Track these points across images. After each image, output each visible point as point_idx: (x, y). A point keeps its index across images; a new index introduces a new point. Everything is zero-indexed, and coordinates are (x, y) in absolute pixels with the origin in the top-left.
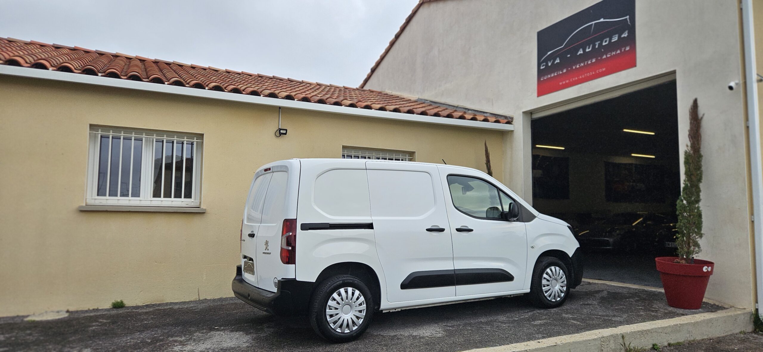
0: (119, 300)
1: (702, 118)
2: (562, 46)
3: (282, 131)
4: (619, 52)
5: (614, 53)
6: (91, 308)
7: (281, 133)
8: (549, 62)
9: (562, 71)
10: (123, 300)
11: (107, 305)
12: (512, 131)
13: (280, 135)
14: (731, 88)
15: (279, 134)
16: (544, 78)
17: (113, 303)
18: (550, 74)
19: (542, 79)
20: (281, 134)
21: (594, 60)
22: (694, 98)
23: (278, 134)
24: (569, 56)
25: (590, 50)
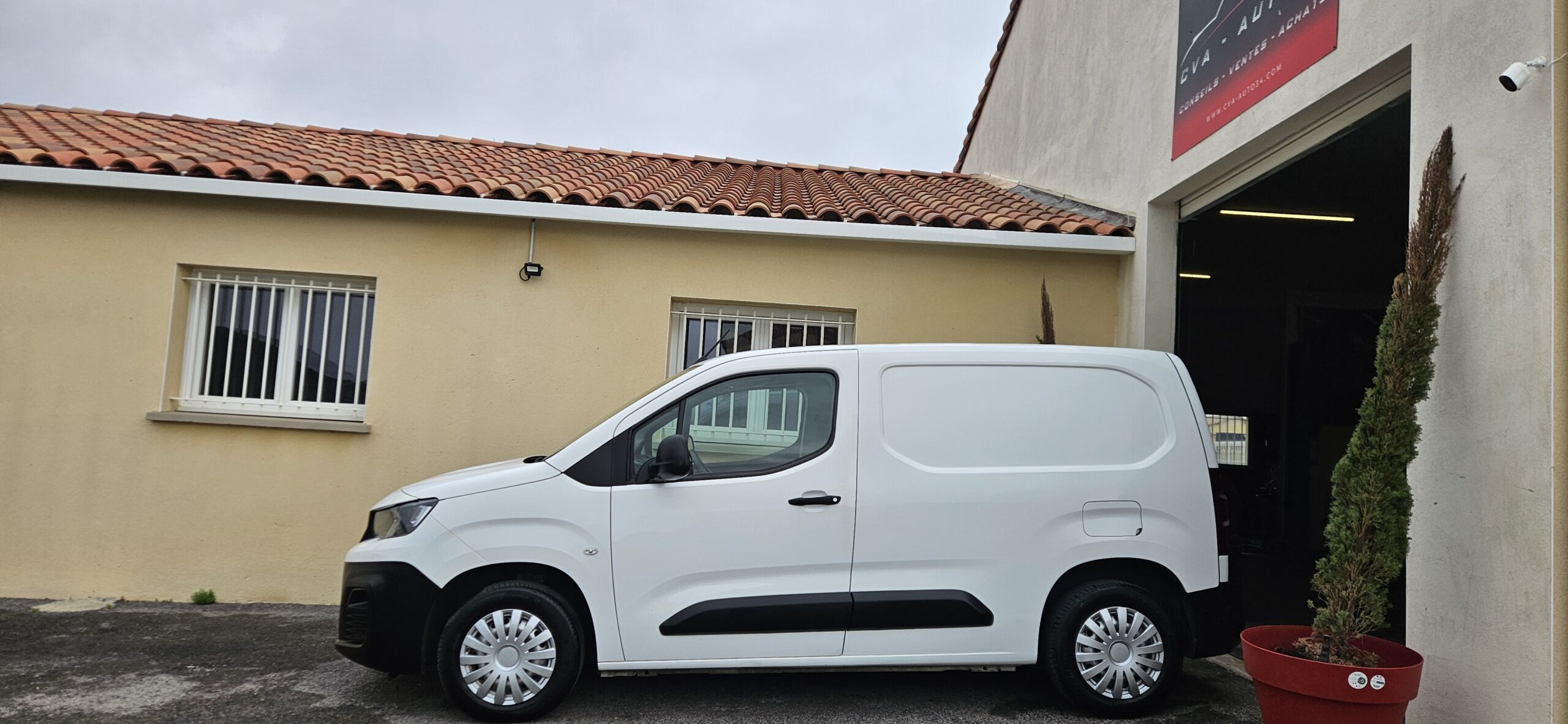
0: (207, 590)
1: (1459, 188)
2: (1214, 17)
3: (529, 269)
4: (1307, 12)
5: (1298, 17)
6: (160, 600)
7: (532, 273)
8: (1194, 63)
9: (1212, 86)
10: (214, 591)
11: (186, 597)
12: (1132, 254)
13: (529, 277)
14: (1508, 83)
15: (526, 274)
16: (1183, 109)
17: (196, 593)
18: (1193, 96)
19: (1181, 113)
20: (530, 275)
21: (1264, 46)
22: (1445, 128)
23: (525, 277)
24: (1224, 41)
25: (1259, 16)
